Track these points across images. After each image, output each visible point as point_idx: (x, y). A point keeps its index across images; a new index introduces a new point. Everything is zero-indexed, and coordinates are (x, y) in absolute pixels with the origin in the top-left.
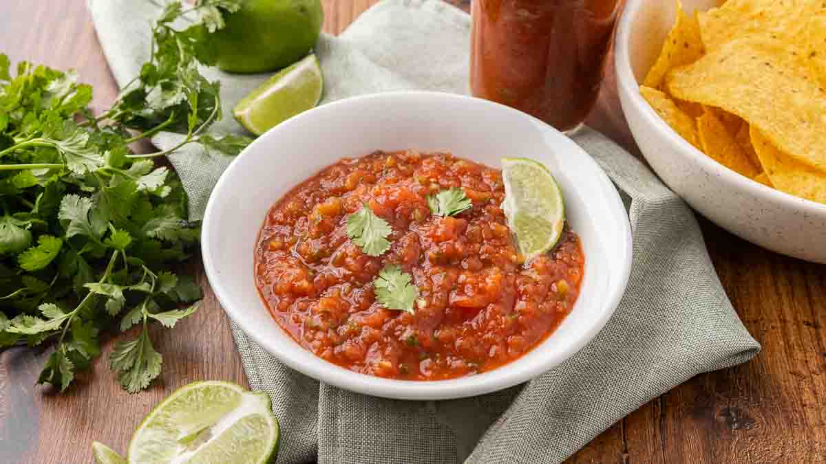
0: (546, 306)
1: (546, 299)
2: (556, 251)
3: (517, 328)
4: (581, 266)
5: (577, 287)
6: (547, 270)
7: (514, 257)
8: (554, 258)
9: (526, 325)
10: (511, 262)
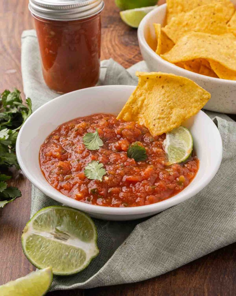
0: (171, 186)
1: (172, 182)
2: (185, 163)
3: (154, 192)
4: (195, 171)
5: (190, 181)
6: (178, 170)
7: (163, 162)
8: (184, 166)
9: (159, 192)
10: (161, 164)
